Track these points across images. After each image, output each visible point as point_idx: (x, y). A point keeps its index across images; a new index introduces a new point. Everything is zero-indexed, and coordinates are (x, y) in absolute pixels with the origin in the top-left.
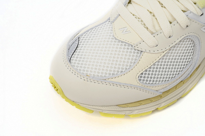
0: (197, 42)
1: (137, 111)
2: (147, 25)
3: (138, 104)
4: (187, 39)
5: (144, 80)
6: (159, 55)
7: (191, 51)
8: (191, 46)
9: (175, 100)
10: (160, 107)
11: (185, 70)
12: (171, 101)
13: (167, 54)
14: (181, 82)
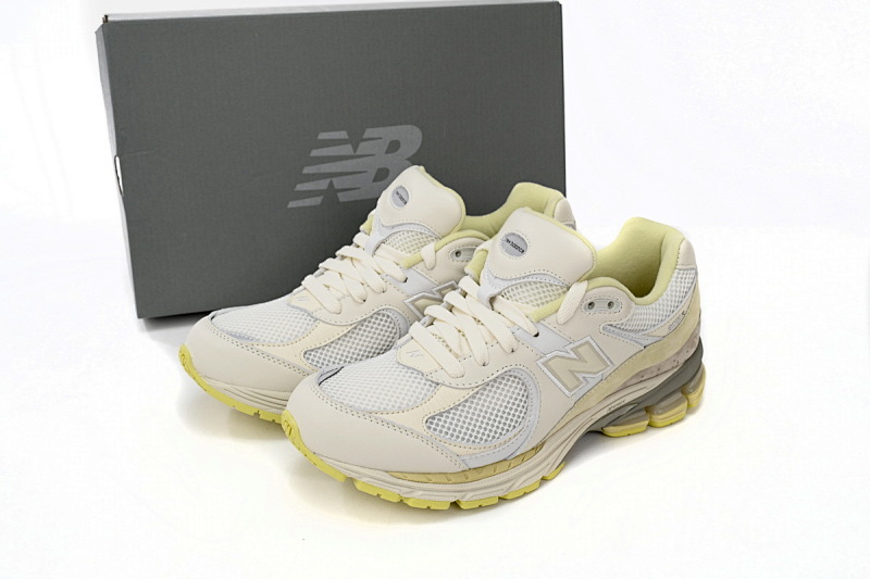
0: (532, 390)
1: (421, 493)
2: (452, 347)
3: (423, 478)
4: (515, 377)
5: (435, 430)
6: (467, 394)
7: (522, 404)
8: (522, 393)
9: (492, 495)
10: (463, 497)
11: (510, 435)
12: (486, 496)
13: (478, 396)
14: (505, 460)
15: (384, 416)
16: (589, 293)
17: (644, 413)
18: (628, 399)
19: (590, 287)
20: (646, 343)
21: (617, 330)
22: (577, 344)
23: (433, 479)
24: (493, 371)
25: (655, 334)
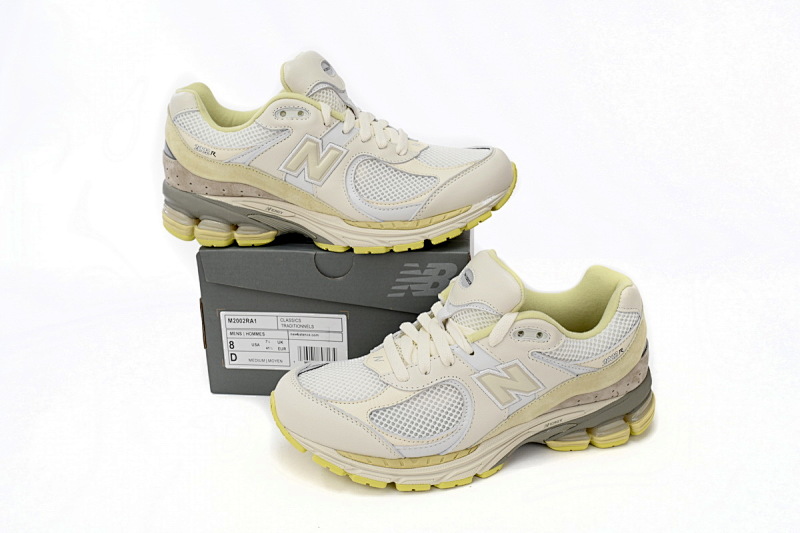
0: (467, 399)
1: (361, 471)
3: (364, 460)
4: (453, 387)
5: (377, 421)
6: (408, 395)
7: (457, 410)
8: (458, 401)
9: (424, 482)
10: (398, 480)
11: (444, 434)
12: (419, 482)
13: (419, 398)
14: (438, 455)
15: (338, 405)
16: (517, 323)
17: (585, 433)
18: (566, 419)
19: (519, 317)
20: (578, 372)
21: (545, 358)
22: (507, 365)
23: (373, 461)
24: (432, 379)
25: (589, 365)
